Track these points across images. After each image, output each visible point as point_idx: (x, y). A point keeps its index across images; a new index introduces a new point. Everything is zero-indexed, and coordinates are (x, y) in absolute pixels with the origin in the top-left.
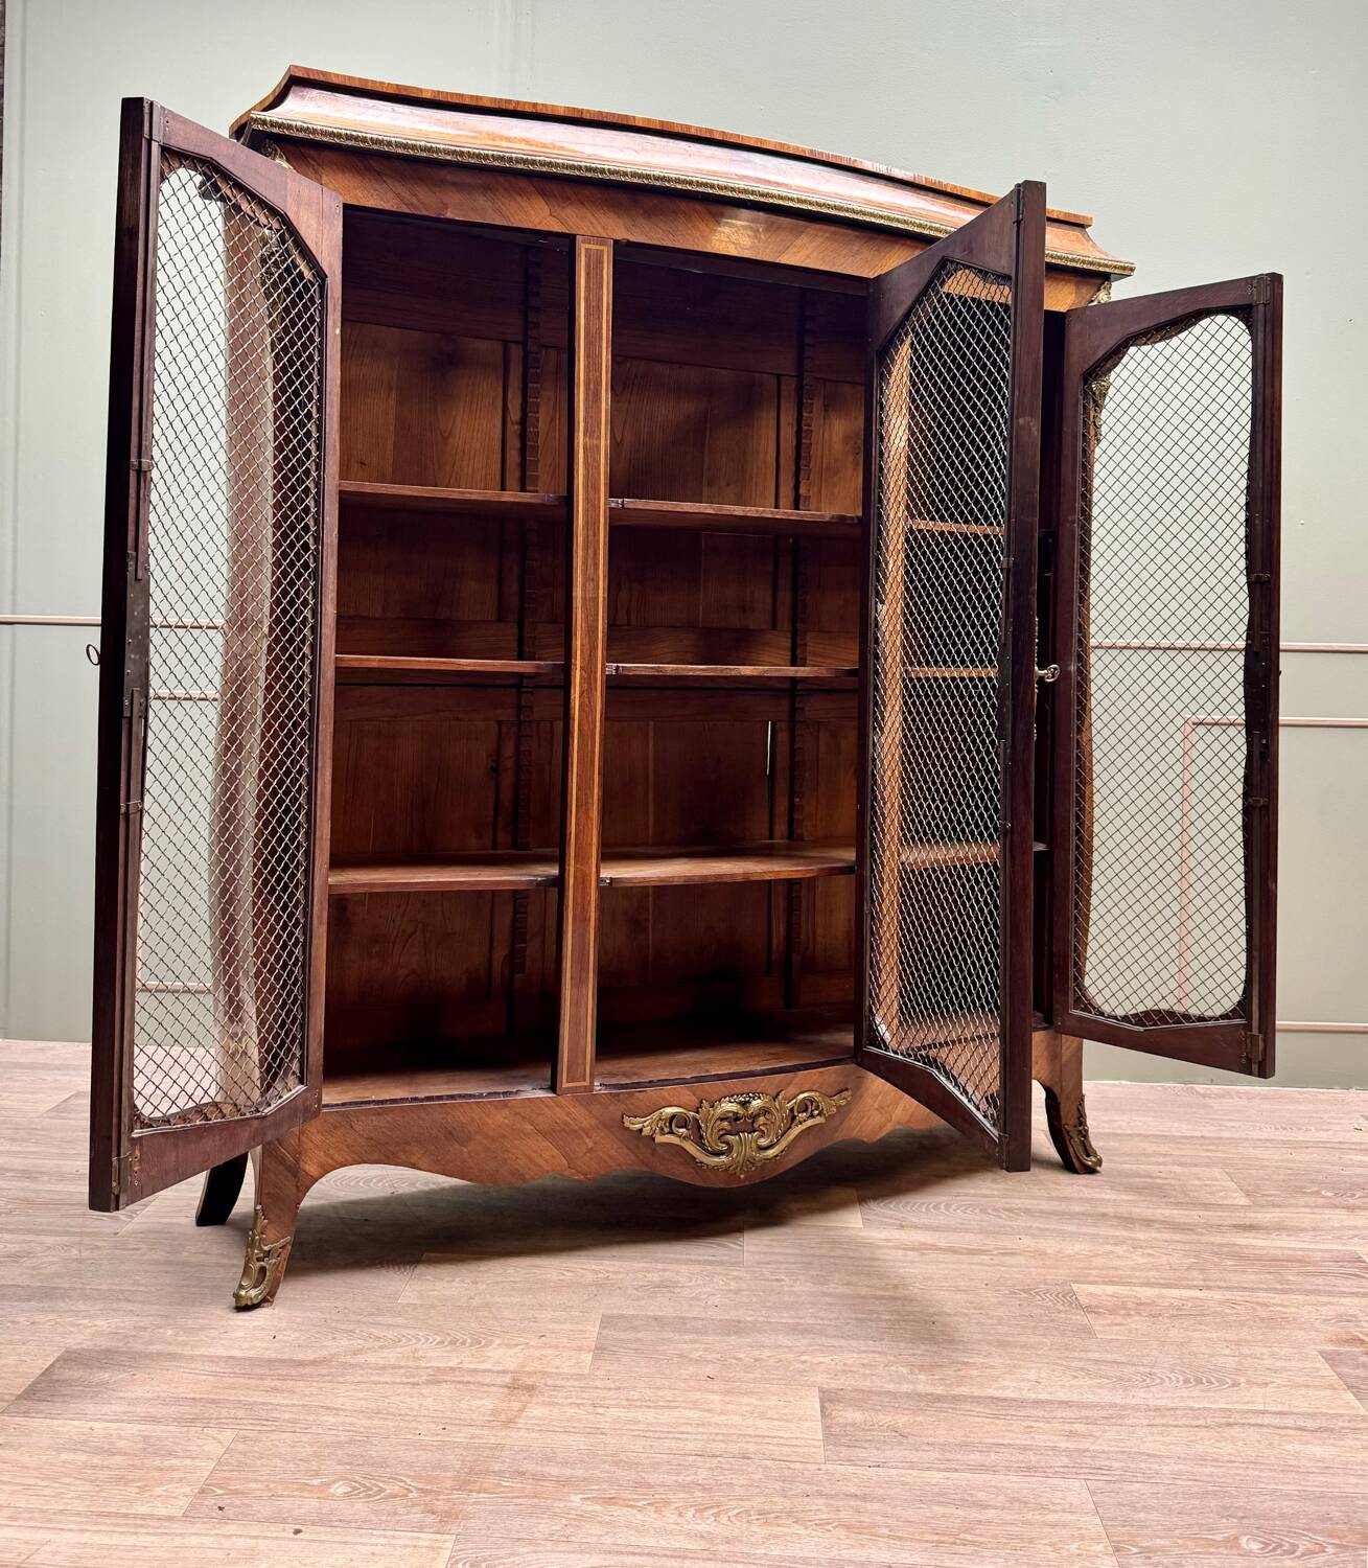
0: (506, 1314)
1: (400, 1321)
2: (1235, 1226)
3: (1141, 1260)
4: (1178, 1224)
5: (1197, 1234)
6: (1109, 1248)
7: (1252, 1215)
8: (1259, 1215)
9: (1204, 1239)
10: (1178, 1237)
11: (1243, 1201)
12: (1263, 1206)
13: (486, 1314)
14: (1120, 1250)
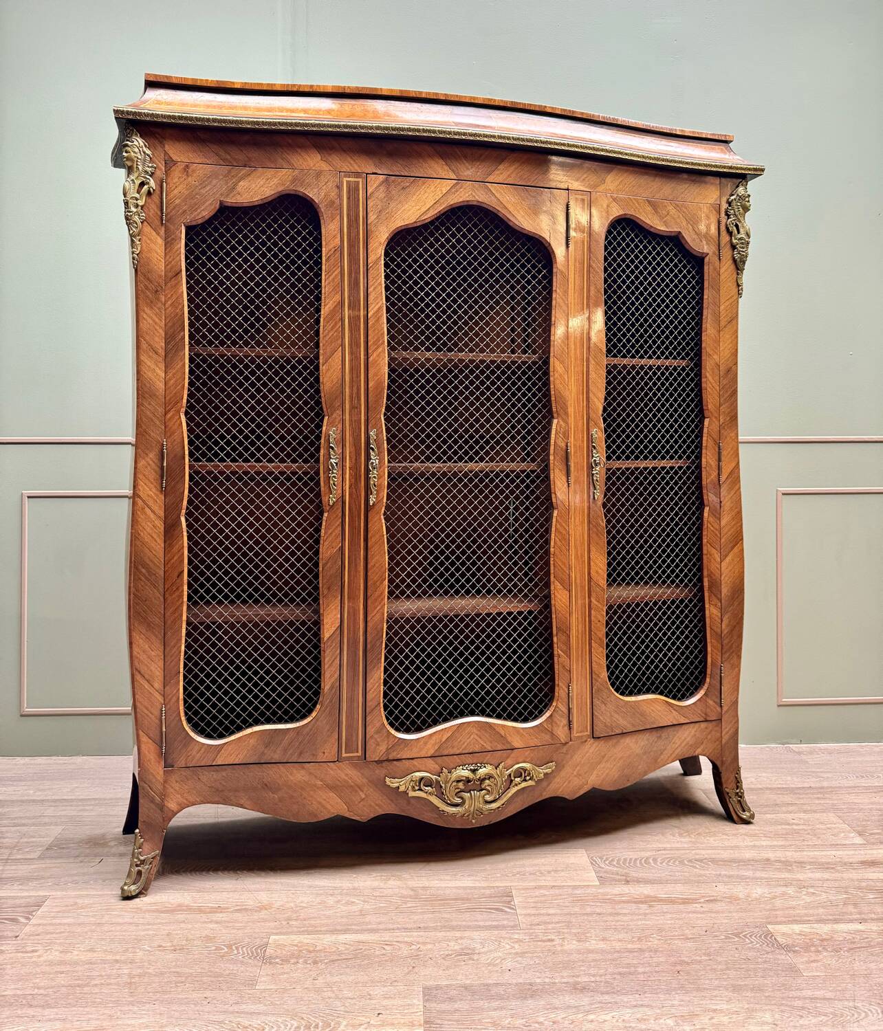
0: (347, 993)
1: (261, 1008)
2: (863, 863)
3: (808, 899)
4: (823, 864)
5: (838, 871)
6: (784, 889)
7: (870, 852)
8: (875, 852)
9: (845, 875)
10: (826, 875)
11: (858, 840)
12: (873, 844)
13: (330, 994)
14: (791, 891)
